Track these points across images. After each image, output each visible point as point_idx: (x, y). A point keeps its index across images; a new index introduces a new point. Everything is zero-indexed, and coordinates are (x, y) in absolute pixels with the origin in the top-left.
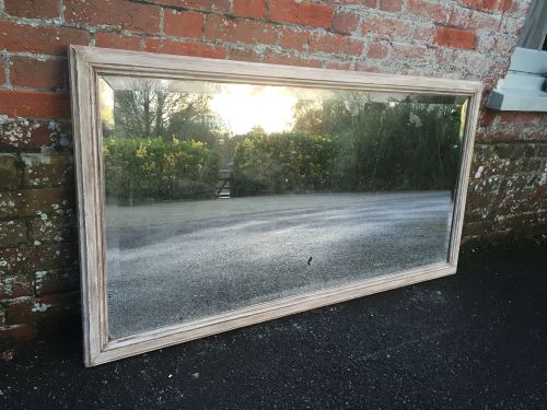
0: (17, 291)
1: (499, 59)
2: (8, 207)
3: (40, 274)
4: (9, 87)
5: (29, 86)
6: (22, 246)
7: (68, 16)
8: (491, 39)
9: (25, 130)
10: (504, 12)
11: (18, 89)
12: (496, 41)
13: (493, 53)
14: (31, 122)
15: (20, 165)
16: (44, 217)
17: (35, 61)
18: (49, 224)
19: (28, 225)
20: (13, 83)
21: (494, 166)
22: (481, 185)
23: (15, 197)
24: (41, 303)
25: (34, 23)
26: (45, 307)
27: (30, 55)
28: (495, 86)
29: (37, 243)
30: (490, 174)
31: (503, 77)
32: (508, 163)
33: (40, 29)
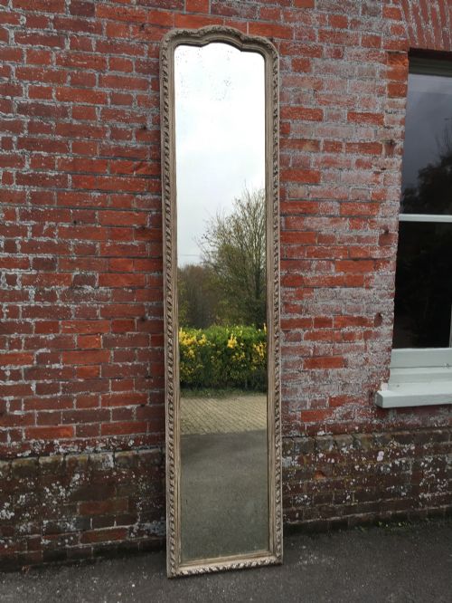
0: (34, 531)
1: (375, 370)
2: (31, 485)
3: (45, 522)
4: (37, 426)
5: (46, 424)
6: (37, 506)
7: (63, 391)
8: (361, 358)
9: (42, 445)
10: (365, 340)
11: (42, 427)
12: (366, 360)
13: (366, 367)
14: (46, 442)
15: (37, 463)
16: (48, 490)
17: (48, 413)
18: (50, 494)
19: (39, 494)
20: (38, 423)
21: (397, 450)
22: (388, 466)
23: (34, 481)
24: (45, 539)
25: (48, 397)
26: (47, 542)
27: (46, 411)
28: (379, 388)
29: (44, 504)
30: (394, 457)
31: (386, 381)
32: (413, 448)
33: (51, 399)
